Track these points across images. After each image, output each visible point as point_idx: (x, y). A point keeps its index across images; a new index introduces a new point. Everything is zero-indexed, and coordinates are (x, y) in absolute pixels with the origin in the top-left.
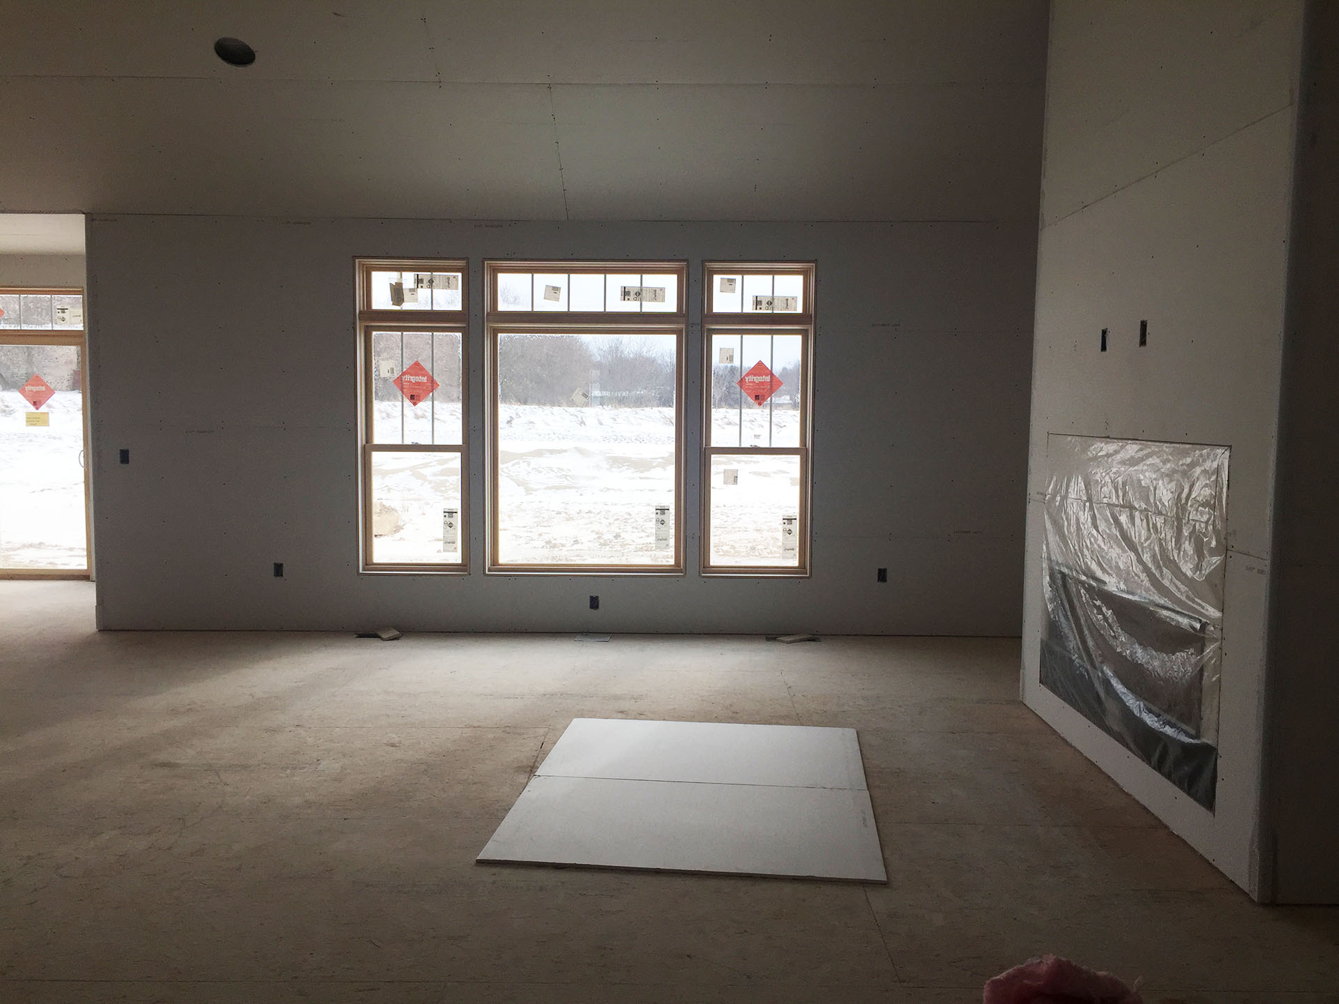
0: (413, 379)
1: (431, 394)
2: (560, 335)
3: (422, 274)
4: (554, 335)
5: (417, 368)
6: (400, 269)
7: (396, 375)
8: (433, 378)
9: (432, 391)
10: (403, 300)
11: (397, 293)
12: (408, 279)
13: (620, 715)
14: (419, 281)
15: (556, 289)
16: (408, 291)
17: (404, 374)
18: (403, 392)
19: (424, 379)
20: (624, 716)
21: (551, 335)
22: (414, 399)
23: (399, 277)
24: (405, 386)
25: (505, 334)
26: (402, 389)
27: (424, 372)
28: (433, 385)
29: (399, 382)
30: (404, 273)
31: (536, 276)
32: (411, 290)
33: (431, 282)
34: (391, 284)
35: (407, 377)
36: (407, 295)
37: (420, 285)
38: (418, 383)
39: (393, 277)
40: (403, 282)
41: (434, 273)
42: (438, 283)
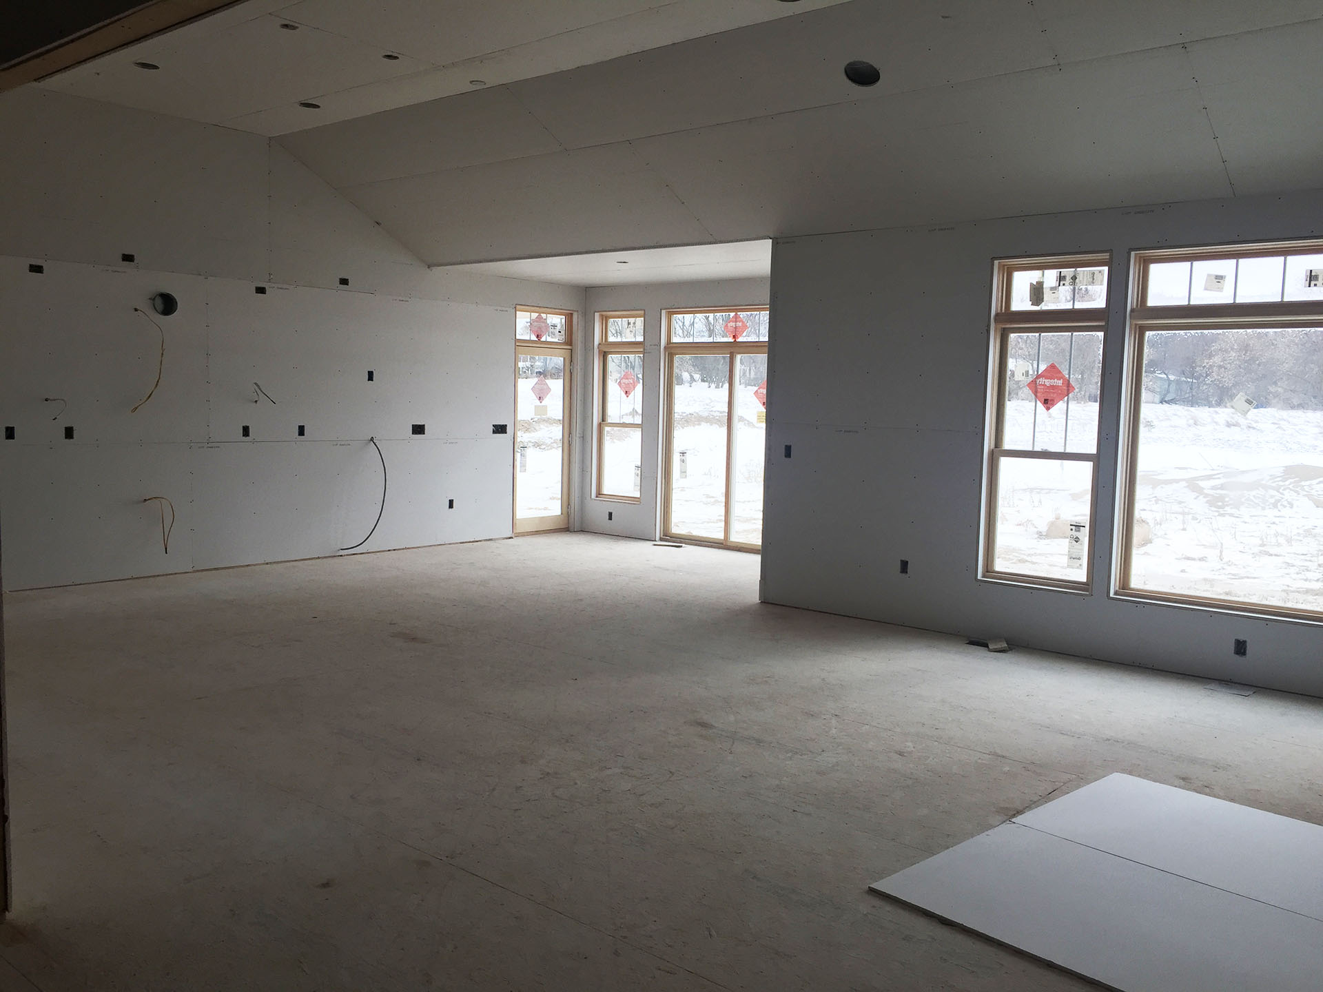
0: (1048, 382)
1: (1066, 398)
2: (1221, 331)
3: (1065, 271)
4: (1213, 331)
5: (1053, 371)
6: (1042, 267)
7: (1030, 379)
8: (1069, 381)
9: (1068, 395)
10: (1042, 300)
11: (1037, 292)
12: (1050, 277)
13: (1177, 782)
14: (1061, 278)
15: (1219, 278)
16: (1048, 290)
17: (1038, 377)
18: (1036, 396)
19: (1060, 383)
20: (1183, 783)
21: (1210, 331)
22: (1048, 403)
23: (1041, 275)
24: (1039, 390)
25: (1154, 332)
26: (1035, 393)
27: (1060, 375)
28: (1068, 387)
29: (1033, 385)
30: (1046, 271)
31: (1196, 264)
32: (1052, 289)
33: (1074, 278)
34: (1031, 284)
35: (1041, 381)
36: (1047, 295)
37: (1062, 283)
38: (1053, 387)
39: (1033, 276)
40: (1045, 281)
41: (1078, 269)
42: (1081, 279)
